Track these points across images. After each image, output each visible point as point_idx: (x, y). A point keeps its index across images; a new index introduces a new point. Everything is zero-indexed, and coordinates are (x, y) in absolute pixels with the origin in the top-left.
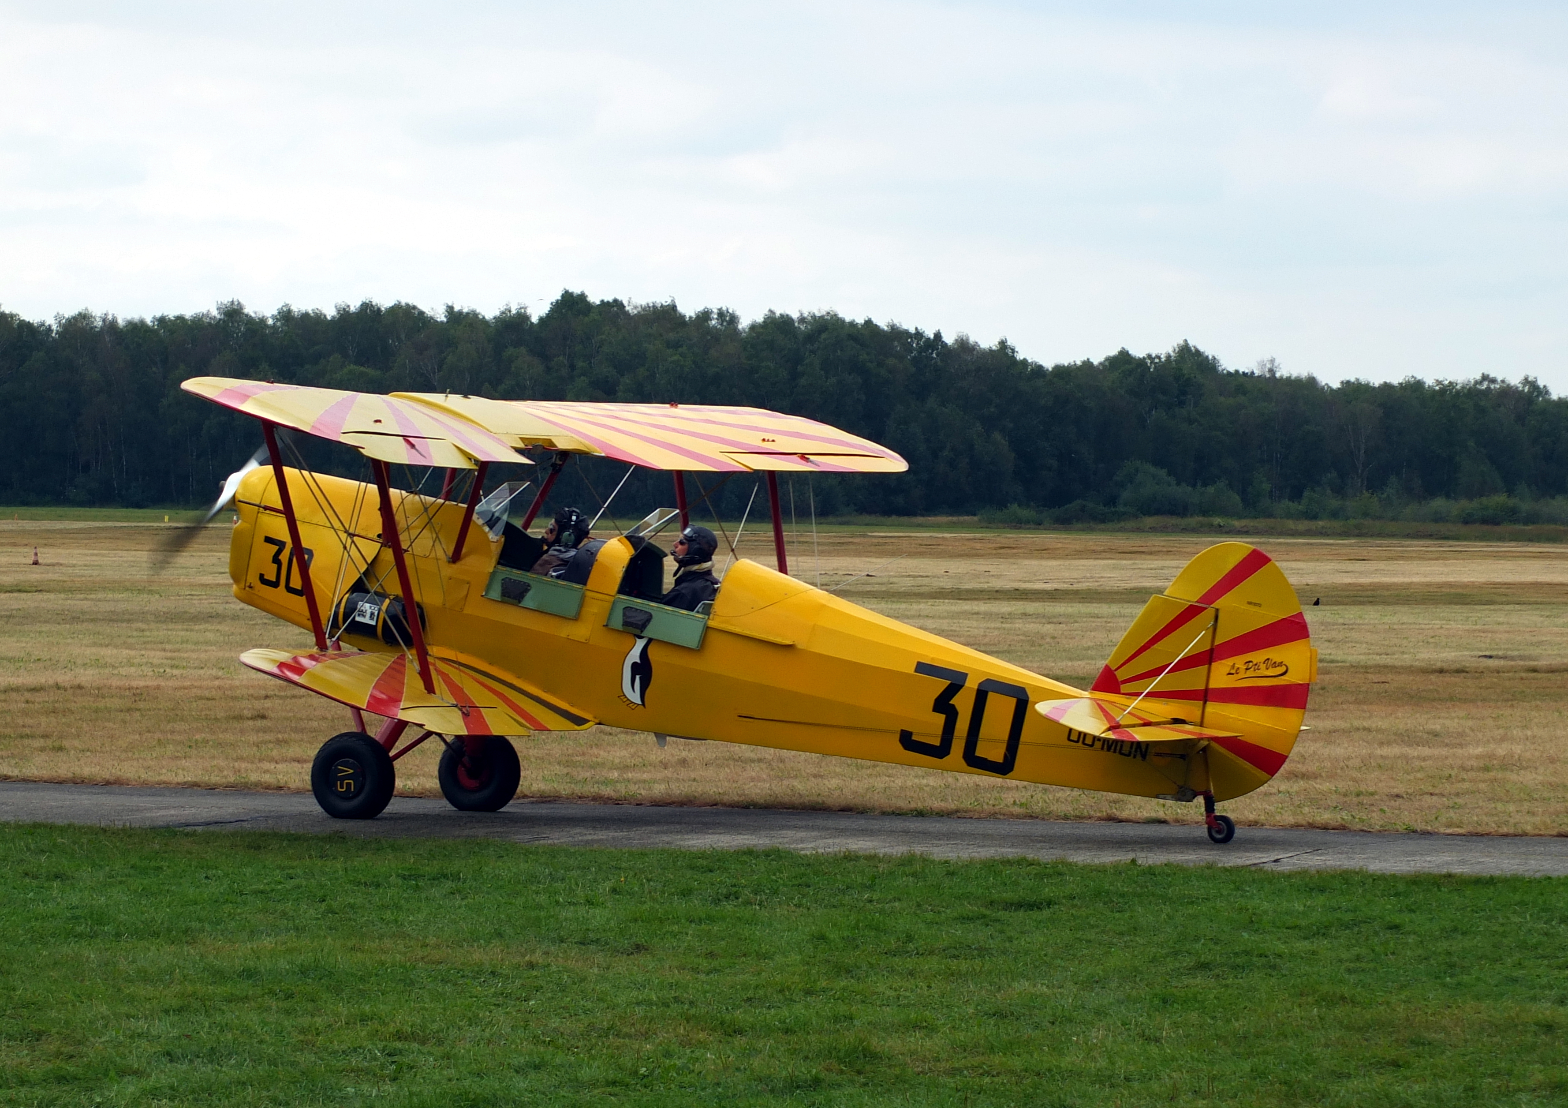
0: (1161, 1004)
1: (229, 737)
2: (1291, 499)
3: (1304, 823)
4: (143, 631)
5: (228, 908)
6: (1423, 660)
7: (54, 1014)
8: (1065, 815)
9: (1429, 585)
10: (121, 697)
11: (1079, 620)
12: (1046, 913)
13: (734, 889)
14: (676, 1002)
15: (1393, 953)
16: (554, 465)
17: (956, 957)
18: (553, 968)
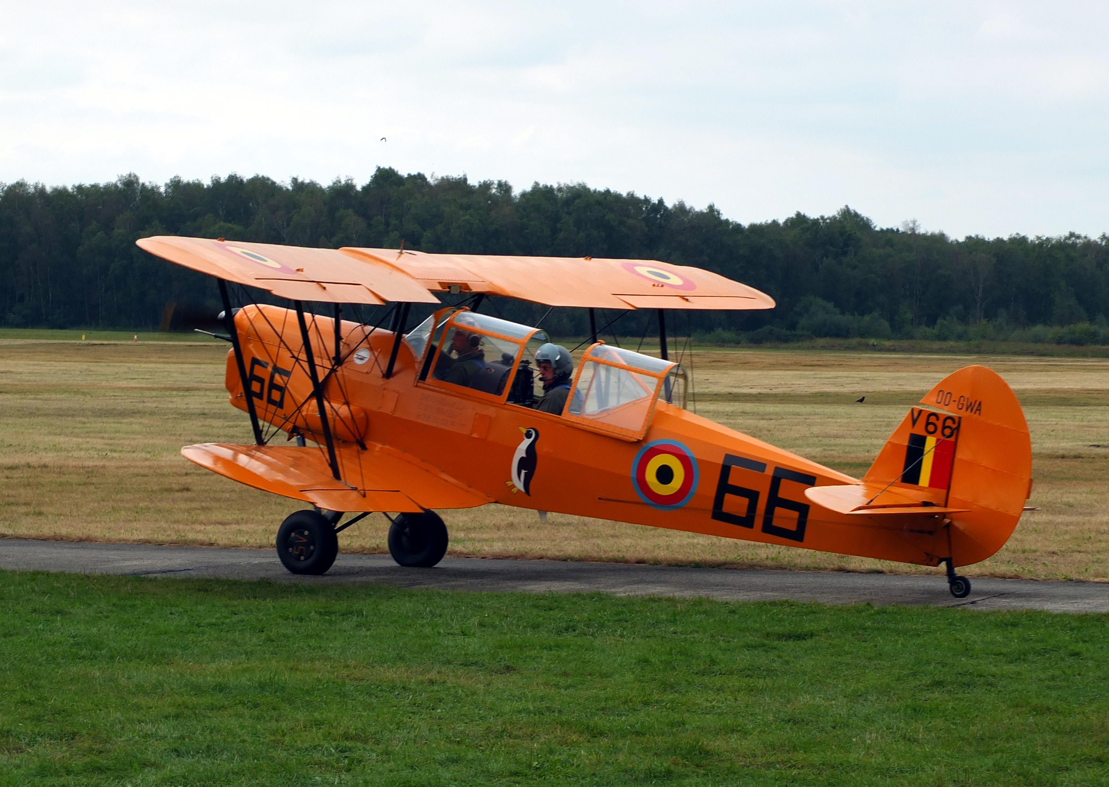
0: (913, 713)
1: (164, 505)
2: (927, 325)
3: (987, 573)
4: (85, 423)
5: (191, 637)
6: (1048, 449)
7: (81, 719)
8: (807, 567)
9: (1039, 391)
10: (78, 474)
11: (785, 417)
12: (809, 643)
13: (571, 623)
14: (548, 711)
15: (1079, 674)
17: (752, 677)
18: (449, 685)
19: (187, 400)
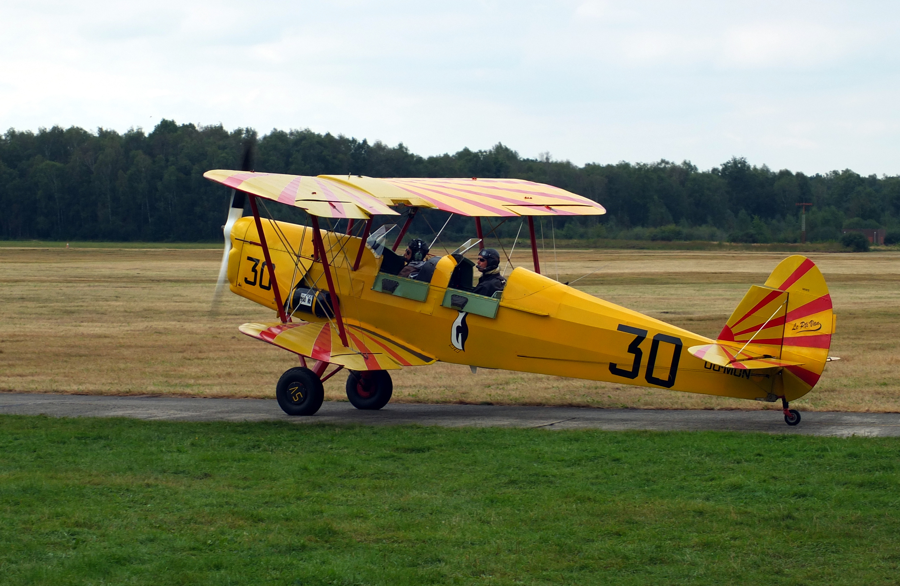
0: (490, 503)
9: (633, 274)
12: (427, 454)
13: (258, 443)
14: (227, 504)
15: (616, 474)
16: (410, 215)
17: (378, 479)
18: (160, 487)
19: (12, 289)
